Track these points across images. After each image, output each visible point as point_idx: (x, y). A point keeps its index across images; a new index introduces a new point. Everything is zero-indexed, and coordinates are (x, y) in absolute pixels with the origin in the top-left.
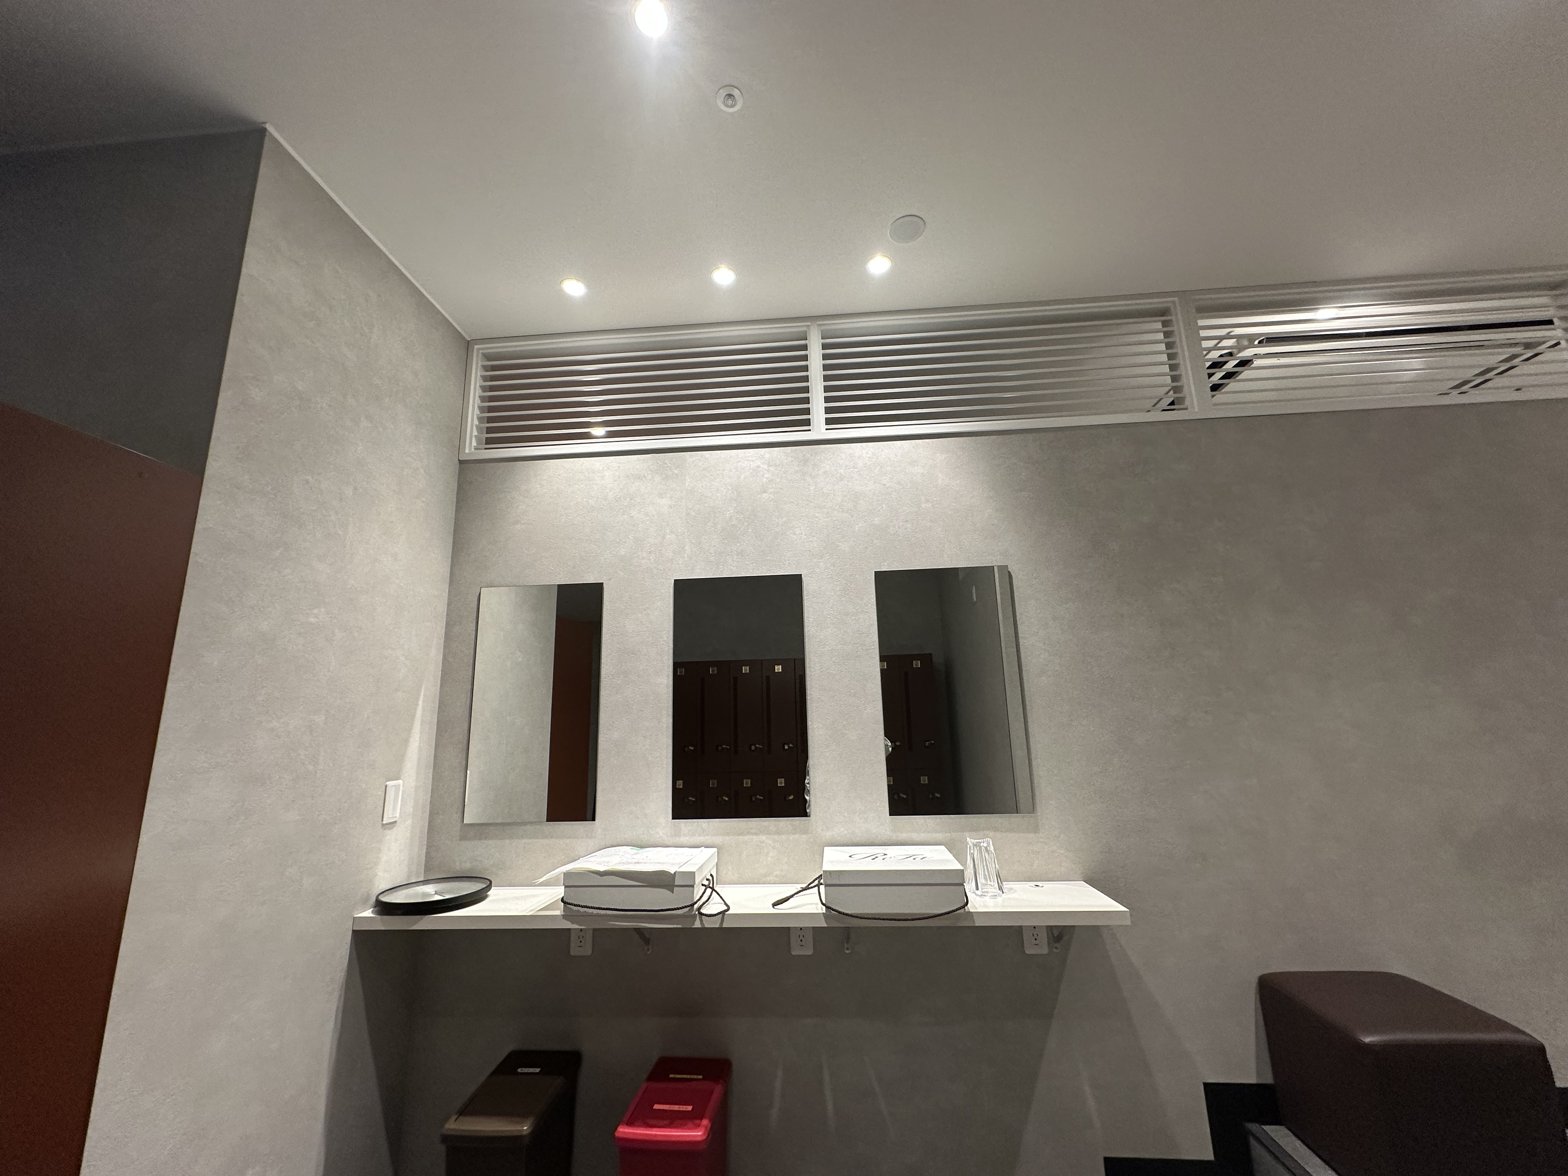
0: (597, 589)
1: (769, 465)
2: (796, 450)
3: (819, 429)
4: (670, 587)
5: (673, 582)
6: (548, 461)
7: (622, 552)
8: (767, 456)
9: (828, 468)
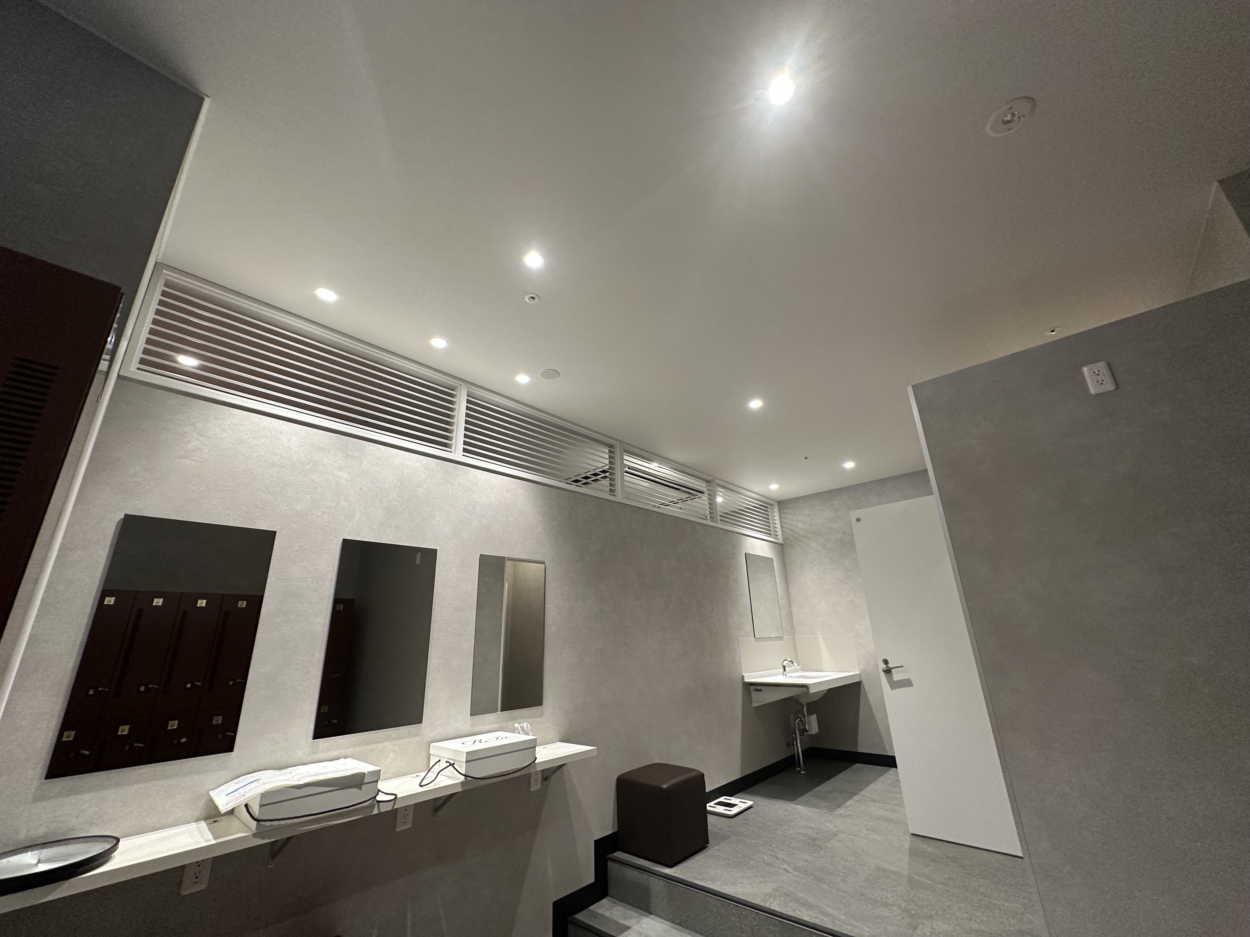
0: (272, 535)
1: (425, 469)
2: (443, 463)
3: (457, 454)
4: (338, 544)
5: (342, 540)
6: (234, 409)
7: (299, 507)
8: (424, 461)
9: (461, 481)
